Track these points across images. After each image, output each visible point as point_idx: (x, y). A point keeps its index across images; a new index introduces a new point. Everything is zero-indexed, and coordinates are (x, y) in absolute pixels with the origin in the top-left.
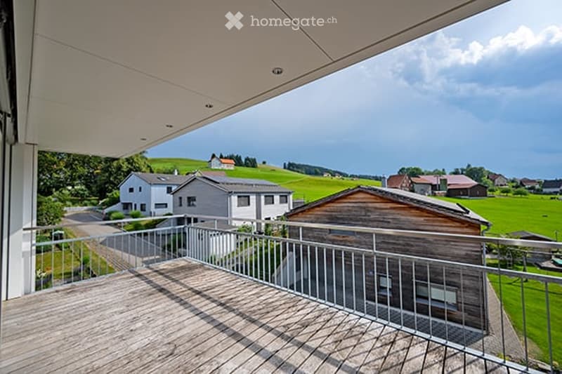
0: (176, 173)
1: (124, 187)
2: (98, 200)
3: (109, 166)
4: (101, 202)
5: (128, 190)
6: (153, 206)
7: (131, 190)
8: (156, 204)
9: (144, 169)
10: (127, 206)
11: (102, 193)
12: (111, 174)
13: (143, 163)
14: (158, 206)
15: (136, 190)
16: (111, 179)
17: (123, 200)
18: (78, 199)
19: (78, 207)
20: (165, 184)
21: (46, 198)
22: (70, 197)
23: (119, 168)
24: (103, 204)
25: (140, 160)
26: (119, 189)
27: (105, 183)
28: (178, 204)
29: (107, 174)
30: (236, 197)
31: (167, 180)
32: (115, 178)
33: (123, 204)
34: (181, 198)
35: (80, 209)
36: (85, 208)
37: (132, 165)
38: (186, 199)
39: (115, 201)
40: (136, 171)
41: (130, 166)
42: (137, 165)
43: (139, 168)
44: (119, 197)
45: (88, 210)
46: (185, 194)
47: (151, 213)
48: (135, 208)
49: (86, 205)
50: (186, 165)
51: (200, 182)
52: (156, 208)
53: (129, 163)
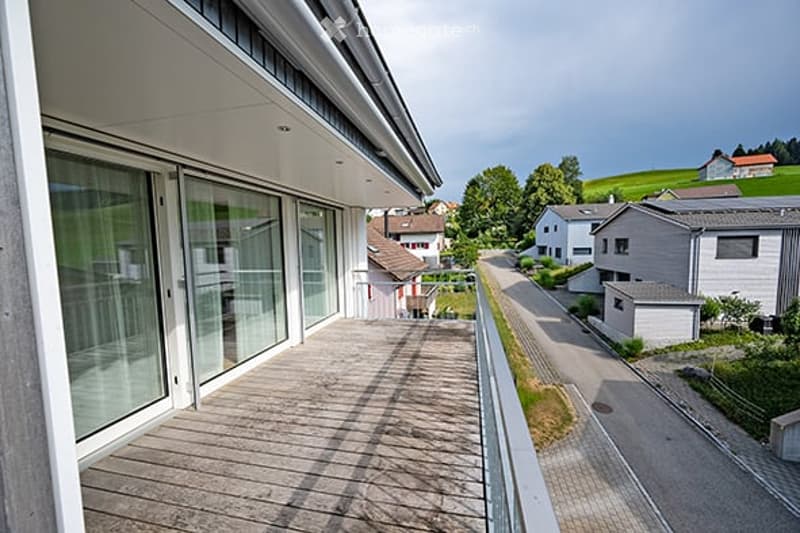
0: (612, 201)
1: (539, 226)
2: (516, 242)
3: (527, 201)
4: (518, 244)
5: (543, 230)
6: (570, 251)
7: (546, 230)
8: (575, 249)
9: (567, 201)
10: (542, 250)
11: (519, 233)
12: (529, 211)
13: (567, 191)
14: (577, 251)
15: (551, 229)
16: (529, 217)
17: (538, 243)
18: (497, 241)
19: (498, 250)
20: (588, 220)
21: (472, 241)
22: (492, 239)
23: (538, 202)
24: (519, 247)
25: (563, 187)
26: (534, 228)
27: (522, 223)
28: (602, 249)
29: (525, 211)
30: (715, 239)
31: (594, 214)
32: (533, 215)
33: (539, 247)
34: (605, 241)
35: (498, 252)
36: (503, 251)
37: (552, 196)
38: (614, 242)
39: (530, 243)
40: (558, 203)
41: (549, 198)
42: (559, 195)
43: (560, 198)
44: (534, 239)
45: (506, 253)
46: (613, 234)
47: (567, 260)
48: (550, 254)
49: (504, 248)
50: (649, 183)
51: (635, 213)
52: (575, 254)
53: (549, 194)
